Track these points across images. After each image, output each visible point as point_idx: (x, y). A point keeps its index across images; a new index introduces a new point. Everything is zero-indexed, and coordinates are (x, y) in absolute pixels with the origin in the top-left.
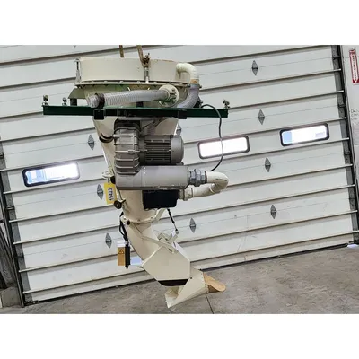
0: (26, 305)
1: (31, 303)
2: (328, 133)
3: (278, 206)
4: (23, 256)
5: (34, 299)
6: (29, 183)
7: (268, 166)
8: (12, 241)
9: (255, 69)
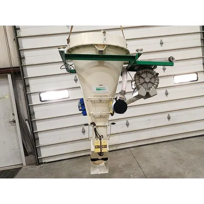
0: (39, 164)
1: (42, 163)
2: (198, 78)
3: (171, 115)
4: (38, 139)
5: (43, 161)
6: (42, 100)
7: (167, 94)
8: (33, 130)
9: (162, 43)
